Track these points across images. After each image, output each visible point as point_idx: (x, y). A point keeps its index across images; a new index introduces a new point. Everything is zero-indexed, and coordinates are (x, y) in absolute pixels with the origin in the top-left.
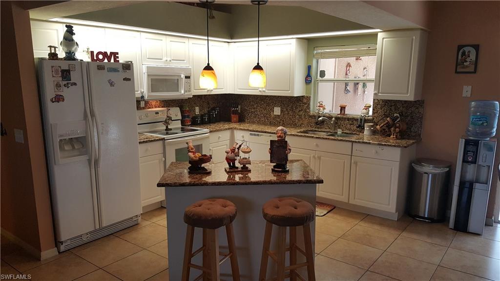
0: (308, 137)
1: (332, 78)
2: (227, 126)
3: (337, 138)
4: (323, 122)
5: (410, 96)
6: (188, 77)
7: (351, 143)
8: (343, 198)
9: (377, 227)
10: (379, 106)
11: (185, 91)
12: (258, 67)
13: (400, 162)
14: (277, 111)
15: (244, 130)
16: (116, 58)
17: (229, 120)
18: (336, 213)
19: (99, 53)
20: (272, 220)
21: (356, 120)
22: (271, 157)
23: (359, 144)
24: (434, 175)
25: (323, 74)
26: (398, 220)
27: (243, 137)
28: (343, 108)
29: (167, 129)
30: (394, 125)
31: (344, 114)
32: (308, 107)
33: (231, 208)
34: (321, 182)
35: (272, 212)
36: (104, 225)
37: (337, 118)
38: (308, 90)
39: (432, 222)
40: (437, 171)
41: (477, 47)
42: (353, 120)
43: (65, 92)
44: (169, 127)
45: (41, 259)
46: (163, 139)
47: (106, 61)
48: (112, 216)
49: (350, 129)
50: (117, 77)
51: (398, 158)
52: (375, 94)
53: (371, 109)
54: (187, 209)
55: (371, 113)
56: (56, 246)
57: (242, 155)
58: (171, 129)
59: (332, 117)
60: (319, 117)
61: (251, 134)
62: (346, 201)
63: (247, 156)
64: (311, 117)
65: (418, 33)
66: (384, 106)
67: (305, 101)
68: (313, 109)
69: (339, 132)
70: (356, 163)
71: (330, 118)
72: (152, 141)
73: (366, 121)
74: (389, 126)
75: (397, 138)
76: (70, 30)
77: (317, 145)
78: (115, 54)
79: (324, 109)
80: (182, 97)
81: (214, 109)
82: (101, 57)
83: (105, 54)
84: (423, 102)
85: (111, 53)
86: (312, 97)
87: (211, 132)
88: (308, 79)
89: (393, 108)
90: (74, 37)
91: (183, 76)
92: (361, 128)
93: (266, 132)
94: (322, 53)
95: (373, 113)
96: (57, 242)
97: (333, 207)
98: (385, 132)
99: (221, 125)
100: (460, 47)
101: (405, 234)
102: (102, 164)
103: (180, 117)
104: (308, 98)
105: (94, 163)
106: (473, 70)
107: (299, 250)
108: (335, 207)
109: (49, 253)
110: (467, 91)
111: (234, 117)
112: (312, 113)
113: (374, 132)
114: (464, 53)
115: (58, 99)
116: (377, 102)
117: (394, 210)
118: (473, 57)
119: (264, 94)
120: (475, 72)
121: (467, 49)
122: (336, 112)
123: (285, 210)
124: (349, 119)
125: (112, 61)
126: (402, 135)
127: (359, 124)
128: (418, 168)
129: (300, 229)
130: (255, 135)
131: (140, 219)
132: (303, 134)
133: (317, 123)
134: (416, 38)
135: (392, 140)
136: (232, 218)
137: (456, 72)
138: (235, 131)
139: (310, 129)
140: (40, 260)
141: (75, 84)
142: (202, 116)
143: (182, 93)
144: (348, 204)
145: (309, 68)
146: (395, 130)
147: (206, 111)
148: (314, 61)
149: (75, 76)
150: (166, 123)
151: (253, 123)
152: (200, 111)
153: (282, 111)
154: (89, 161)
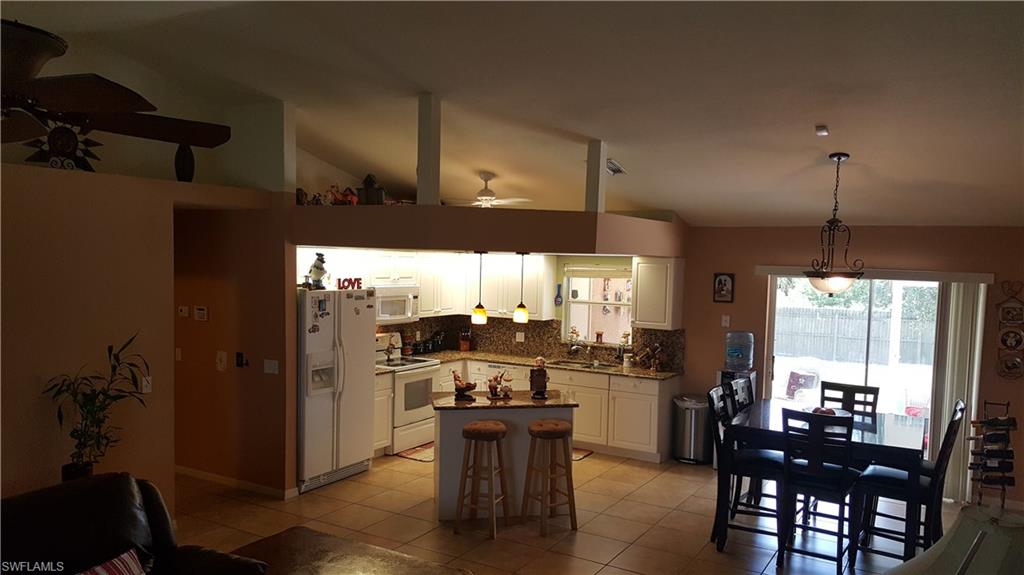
0: (561, 369)
1: (586, 299)
2: (457, 356)
3: (592, 370)
4: (577, 351)
5: (667, 326)
6: (415, 297)
7: (607, 376)
8: (601, 441)
9: (637, 469)
10: (638, 335)
11: (412, 314)
12: (521, 306)
13: (659, 396)
14: (520, 337)
15: (481, 360)
16: (359, 283)
17: (457, 348)
18: (593, 458)
19: (345, 280)
20: (535, 435)
21: (615, 349)
22: (531, 385)
23: (617, 378)
24: (697, 411)
25: (575, 294)
26: (661, 463)
27: (479, 369)
28: (599, 336)
29: (389, 360)
30: (654, 356)
31: (601, 343)
32: (559, 333)
33: (502, 426)
34: (577, 406)
35: (536, 428)
36: (341, 466)
37: (593, 347)
38: (557, 313)
39: (696, 464)
40: (699, 406)
41: (732, 276)
42: (611, 349)
43: (321, 322)
44: (391, 357)
45: (286, 498)
46: (394, 372)
47: (350, 288)
48: (349, 457)
49: (608, 361)
50: (362, 305)
51: (656, 392)
52: (633, 322)
53: (630, 337)
54: (466, 427)
55: (630, 342)
56: (297, 486)
57: (504, 383)
58: (393, 360)
59: (587, 347)
60: (573, 345)
61: (490, 366)
62: (605, 443)
63: (508, 384)
64: (562, 345)
65: (673, 260)
66: (644, 335)
67: (555, 326)
68: (565, 336)
69: (596, 363)
70: (614, 398)
71: (585, 346)
72: (382, 373)
73: (626, 351)
74: (648, 357)
75: (657, 371)
76: (321, 258)
77: (571, 379)
78: (358, 280)
79: (578, 336)
80: (408, 321)
81: (437, 333)
82: (346, 284)
83: (350, 281)
84: (684, 331)
85: (356, 280)
86: (563, 321)
87: (442, 363)
88: (558, 300)
89: (653, 337)
90: (324, 265)
91: (411, 296)
92: (620, 359)
93: (509, 364)
94: (573, 271)
95: (633, 342)
96: (299, 481)
97: (589, 452)
98: (644, 364)
99: (449, 355)
100: (716, 276)
101: (665, 474)
102: (343, 398)
103: (400, 345)
104: (559, 323)
105: (336, 397)
106: (730, 300)
107: (560, 466)
108: (592, 453)
109: (291, 493)
110: (726, 321)
111: (464, 345)
112: (563, 341)
113: (634, 364)
114: (720, 280)
115: (315, 329)
116: (636, 331)
117: (655, 451)
118: (729, 285)
119: (505, 316)
120: (732, 302)
121: (723, 278)
122: (592, 340)
123: (549, 426)
124: (606, 349)
125: (356, 288)
126: (663, 367)
127: (618, 354)
128: (680, 403)
129: (559, 442)
130: (495, 367)
131: (371, 463)
132: (555, 366)
133: (569, 353)
134: (671, 265)
135: (652, 373)
136: (504, 434)
137: (714, 301)
138: (469, 363)
139: (561, 359)
140: (283, 499)
141: (328, 314)
142: (425, 342)
143: (410, 316)
144: (606, 447)
145: (559, 287)
146: (654, 362)
147: (428, 336)
148: (565, 279)
149: (329, 307)
150: (389, 351)
151: (489, 351)
152: (422, 336)
153: (526, 337)
154: (334, 394)
